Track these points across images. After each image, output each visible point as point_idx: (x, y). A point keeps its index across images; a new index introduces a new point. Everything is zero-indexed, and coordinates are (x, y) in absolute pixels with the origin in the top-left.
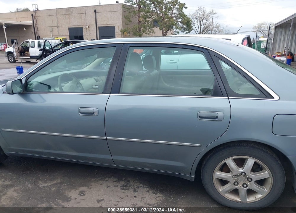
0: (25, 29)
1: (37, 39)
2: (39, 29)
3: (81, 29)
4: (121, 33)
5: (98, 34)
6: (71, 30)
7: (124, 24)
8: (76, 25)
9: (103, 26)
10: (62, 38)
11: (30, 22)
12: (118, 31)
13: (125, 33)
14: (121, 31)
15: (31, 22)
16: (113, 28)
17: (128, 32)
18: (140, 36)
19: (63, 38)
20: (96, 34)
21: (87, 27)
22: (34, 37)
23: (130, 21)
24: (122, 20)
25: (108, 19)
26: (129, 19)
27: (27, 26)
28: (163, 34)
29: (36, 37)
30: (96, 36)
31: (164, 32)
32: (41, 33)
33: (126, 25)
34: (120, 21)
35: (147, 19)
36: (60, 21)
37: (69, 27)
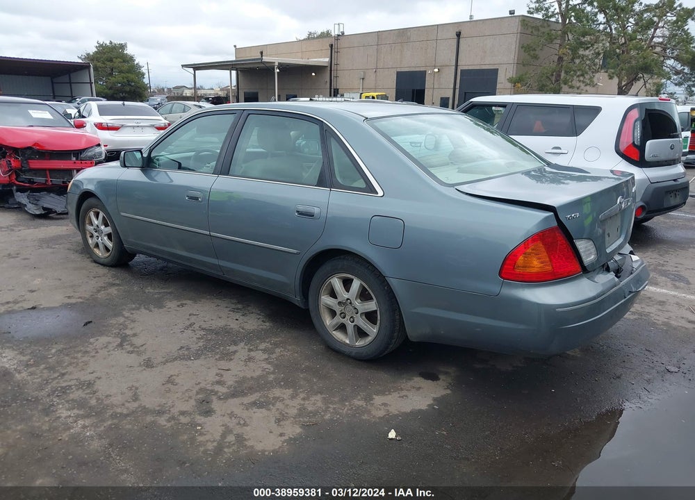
0: (313, 74)
1: (332, 94)
2: (340, 73)
3: (422, 74)
4: (509, 85)
5: (458, 86)
6: (401, 76)
7: (521, 63)
8: (413, 65)
9: (470, 68)
10: (377, 94)
11: (325, 60)
12: (502, 79)
13: (519, 85)
14: (510, 80)
15: (327, 60)
16: (494, 73)
17: (527, 83)
18: (557, 91)
19: (380, 94)
20: (452, 86)
21: (436, 70)
22: (329, 90)
23: (536, 57)
24: (516, 56)
25: (485, 52)
26: (532, 53)
27: (318, 69)
28: (619, 88)
29: (332, 90)
30: (452, 91)
31: (624, 83)
32: (341, 84)
33: (524, 65)
34: (512, 57)
35: (581, 52)
36: (383, 56)
37: (399, 70)
